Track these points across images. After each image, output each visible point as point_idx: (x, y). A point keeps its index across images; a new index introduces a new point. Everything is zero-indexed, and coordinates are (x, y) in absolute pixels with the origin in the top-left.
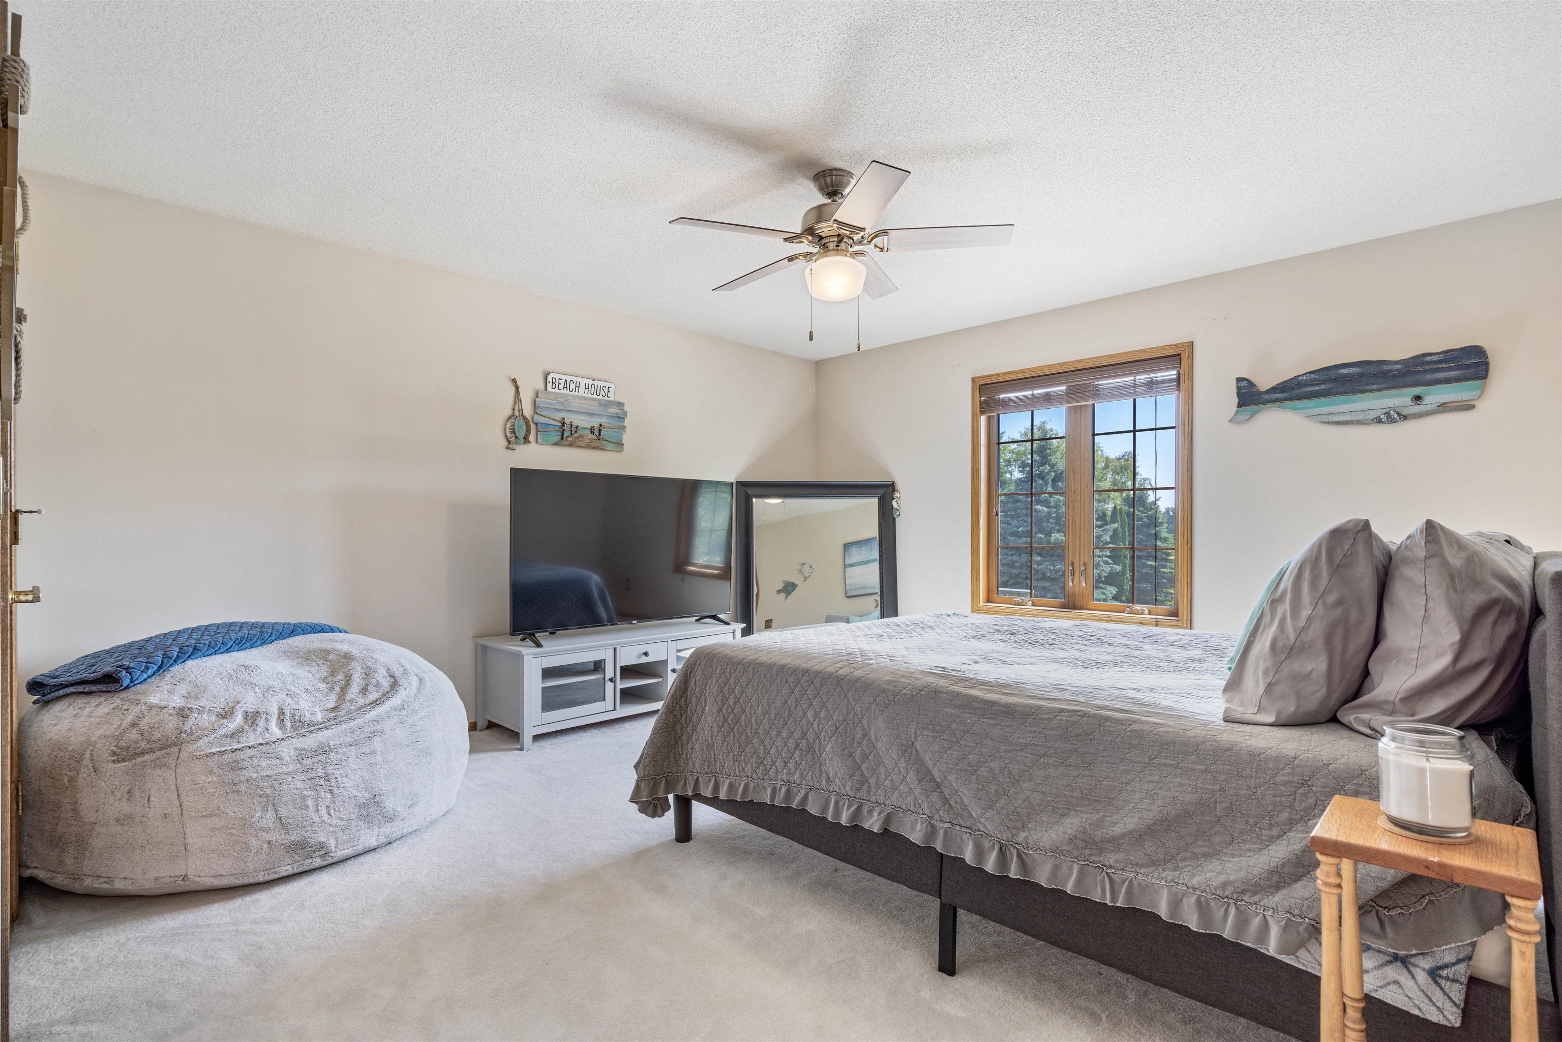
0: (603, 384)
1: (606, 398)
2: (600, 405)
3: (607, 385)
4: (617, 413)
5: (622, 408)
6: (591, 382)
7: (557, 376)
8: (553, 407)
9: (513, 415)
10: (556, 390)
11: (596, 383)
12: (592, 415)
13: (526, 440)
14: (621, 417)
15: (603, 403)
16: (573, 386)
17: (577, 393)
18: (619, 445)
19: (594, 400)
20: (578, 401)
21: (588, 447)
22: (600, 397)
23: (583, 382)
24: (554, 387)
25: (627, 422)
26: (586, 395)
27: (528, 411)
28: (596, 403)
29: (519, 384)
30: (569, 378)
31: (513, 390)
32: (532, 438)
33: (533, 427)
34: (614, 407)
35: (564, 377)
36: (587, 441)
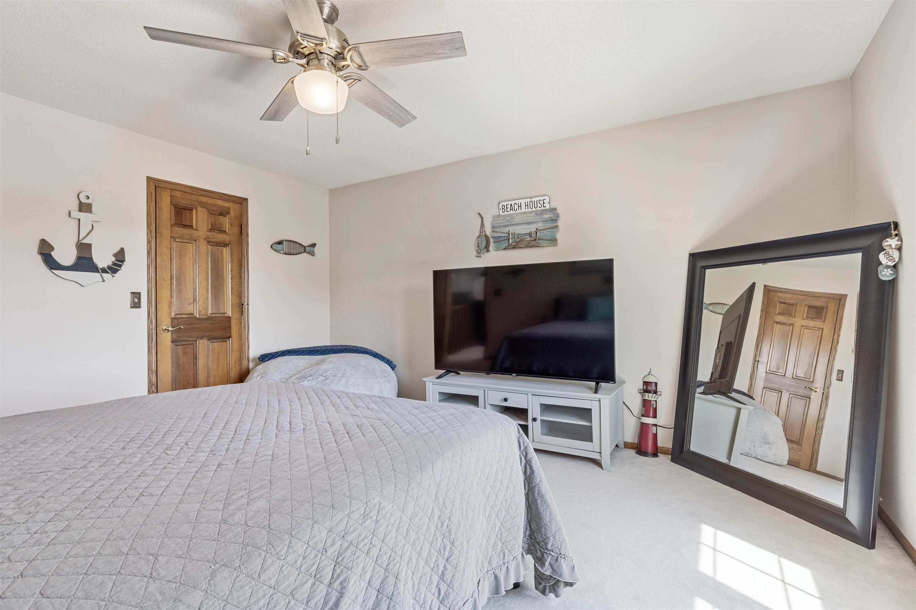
0: (538, 199)
1: (543, 208)
2: (537, 214)
3: (542, 198)
4: (550, 218)
5: (555, 212)
6: (529, 200)
7: (505, 204)
8: (502, 225)
9: (480, 236)
10: (506, 213)
11: (533, 200)
12: (530, 223)
13: (488, 251)
14: (555, 220)
15: (539, 213)
16: (516, 207)
17: (520, 211)
18: (553, 241)
19: (531, 212)
20: (520, 216)
21: (527, 247)
22: (538, 208)
23: (523, 202)
24: (504, 211)
25: (560, 223)
26: (527, 210)
27: (488, 231)
28: (533, 214)
29: (482, 216)
30: (513, 203)
31: (480, 219)
32: (491, 248)
33: (491, 240)
34: (548, 213)
35: (509, 203)
36: (526, 243)
